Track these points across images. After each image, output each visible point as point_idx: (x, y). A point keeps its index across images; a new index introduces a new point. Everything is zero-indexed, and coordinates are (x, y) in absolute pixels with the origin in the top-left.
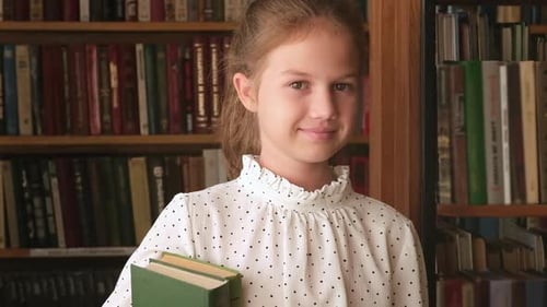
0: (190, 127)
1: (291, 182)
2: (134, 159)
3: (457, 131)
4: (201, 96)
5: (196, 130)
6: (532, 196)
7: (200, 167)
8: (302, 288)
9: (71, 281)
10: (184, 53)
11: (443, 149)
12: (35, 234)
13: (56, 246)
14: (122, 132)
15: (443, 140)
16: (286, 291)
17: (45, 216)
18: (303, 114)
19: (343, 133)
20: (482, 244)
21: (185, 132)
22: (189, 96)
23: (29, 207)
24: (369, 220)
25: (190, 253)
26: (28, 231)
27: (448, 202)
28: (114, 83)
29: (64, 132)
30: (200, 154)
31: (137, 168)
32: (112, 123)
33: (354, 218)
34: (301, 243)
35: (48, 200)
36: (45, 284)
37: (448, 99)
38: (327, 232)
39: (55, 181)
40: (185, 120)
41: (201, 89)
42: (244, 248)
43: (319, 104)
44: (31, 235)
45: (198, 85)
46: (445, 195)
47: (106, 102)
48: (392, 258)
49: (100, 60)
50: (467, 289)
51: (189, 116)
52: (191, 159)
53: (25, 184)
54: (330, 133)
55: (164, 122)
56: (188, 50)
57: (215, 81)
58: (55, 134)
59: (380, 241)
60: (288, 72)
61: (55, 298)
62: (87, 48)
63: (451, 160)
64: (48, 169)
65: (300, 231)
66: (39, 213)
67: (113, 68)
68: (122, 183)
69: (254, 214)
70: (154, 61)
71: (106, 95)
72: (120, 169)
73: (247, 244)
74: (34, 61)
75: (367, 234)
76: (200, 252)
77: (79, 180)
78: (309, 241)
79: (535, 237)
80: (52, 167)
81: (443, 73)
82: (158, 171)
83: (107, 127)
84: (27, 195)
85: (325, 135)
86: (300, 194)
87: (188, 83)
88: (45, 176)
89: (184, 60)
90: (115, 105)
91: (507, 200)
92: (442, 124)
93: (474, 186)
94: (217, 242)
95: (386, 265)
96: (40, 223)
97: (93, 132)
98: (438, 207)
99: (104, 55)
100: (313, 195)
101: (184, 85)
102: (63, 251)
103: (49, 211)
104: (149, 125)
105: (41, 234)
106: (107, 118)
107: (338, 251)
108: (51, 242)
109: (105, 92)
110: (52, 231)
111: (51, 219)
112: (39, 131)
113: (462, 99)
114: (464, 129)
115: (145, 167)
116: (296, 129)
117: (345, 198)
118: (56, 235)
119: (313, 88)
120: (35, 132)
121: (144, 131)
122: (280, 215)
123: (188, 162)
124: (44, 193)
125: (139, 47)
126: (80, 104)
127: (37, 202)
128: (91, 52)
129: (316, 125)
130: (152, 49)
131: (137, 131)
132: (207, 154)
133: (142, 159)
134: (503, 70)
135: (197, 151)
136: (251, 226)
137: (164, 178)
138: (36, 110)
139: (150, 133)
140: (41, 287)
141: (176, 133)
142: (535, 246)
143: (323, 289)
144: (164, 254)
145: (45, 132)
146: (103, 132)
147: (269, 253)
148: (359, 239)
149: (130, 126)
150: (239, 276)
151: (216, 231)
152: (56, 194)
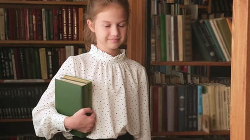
0: (61, 38)
1: (107, 53)
2: (42, 49)
3: (157, 38)
4: (65, 27)
5: (63, 39)
6: (181, 59)
7: (65, 52)
8: (111, 87)
9: (19, 91)
10: (59, 12)
11: (153, 43)
12: (6, 74)
13: (14, 79)
14: (37, 39)
15: (153, 40)
16: (106, 88)
17: (10, 68)
18: (109, 34)
19: (122, 40)
20: (163, 75)
21: (60, 40)
22: (61, 27)
23: (4, 66)
24: (131, 66)
25: (74, 75)
26: (3, 73)
27: (154, 61)
28: (34, 22)
29: (16, 39)
30: (64, 48)
31: (42, 52)
32: (33, 36)
33: (127, 66)
34: (110, 73)
35: (11, 63)
36: (9, 92)
37: (155, 27)
38: (118, 70)
39: (13, 56)
40: (59, 35)
41: (65, 25)
42: (92, 74)
43: (113, 31)
44: (4, 75)
45: (64, 24)
46: (153, 58)
47: (31, 29)
48: (139, 79)
49: (29, 14)
50: (160, 89)
51: (61, 34)
52: (62, 49)
53: (2, 57)
54: (118, 39)
55: (52, 36)
56: (60, 11)
57: (70, 22)
58: (13, 39)
59: (135, 73)
60: (103, 21)
61: (13, 97)
62: (25, 10)
63: (156, 47)
64: (10, 52)
65: (110, 69)
66: (7, 67)
67: (34, 17)
68: (37, 57)
69: (95, 63)
70: (48, 14)
71: (32, 26)
72: (36, 52)
73: (93, 73)
74: (6, 14)
75: (131, 71)
76: (77, 75)
77: (22, 56)
78: (113, 72)
79: (181, 73)
80: (12, 51)
81: (153, 19)
82: (49, 53)
83: (32, 37)
84: (3, 61)
85: (116, 41)
86: (110, 57)
87: (60, 23)
88: (10, 54)
89: (59, 15)
90: (35, 29)
91: (173, 60)
92: (153, 35)
93: (163, 56)
94: (83, 72)
95: (137, 81)
96: (8, 70)
97: (27, 39)
98: (151, 62)
99: (30, 12)
100: (114, 58)
101: (59, 23)
102: (15, 81)
103: (11, 67)
104: (47, 37)
105: (8, 74)
106: (31, 34)
107: (122, 76)
108: (11, 77)
109: (31, 25)
110: (12, 73)
111: (11, 69)
112: (7, 38)
113: (159, 27)
114: (160, 36)
115: (45, 52)
116: (107, 39)
117: (124, 59)
118: (13, 75)
119: (112, 26)
120: (6, 39)
121: (45, 39)
122: (103, 64)
123: (60, 50)
124: (9, 60)
125: (43, 10)
126: (22, 29)
127: (6, 63)
128: (26, 11)
129: (113, 37)
130: (48, 11)
131: (42, 39)
132: (67, 47)
133: (44, 49)
134: (172, 18)
135: (63, 46)
136: (95, 67)
137: (52, 55)
138: (6, 32)
139: (47, 40)
140: (8, 93)
141: (56, 40)
142: (181, 76)
143: (117, 88)
144: (65, 76)
145: (10, 39)
146: (30, 39)
147: (100, 76)
148: (128, 72)
149: (40, 37)
150: (91, 82)
151: (83, 68)
152: (14, 61)
